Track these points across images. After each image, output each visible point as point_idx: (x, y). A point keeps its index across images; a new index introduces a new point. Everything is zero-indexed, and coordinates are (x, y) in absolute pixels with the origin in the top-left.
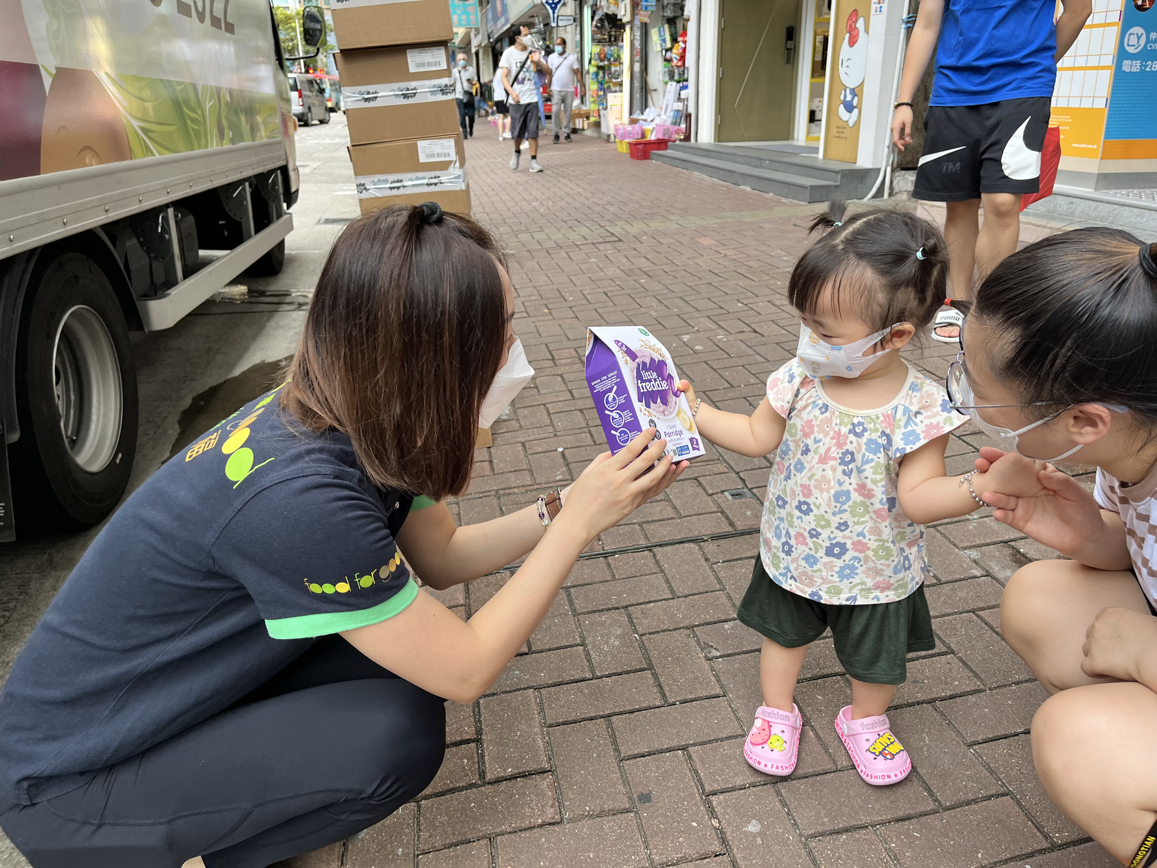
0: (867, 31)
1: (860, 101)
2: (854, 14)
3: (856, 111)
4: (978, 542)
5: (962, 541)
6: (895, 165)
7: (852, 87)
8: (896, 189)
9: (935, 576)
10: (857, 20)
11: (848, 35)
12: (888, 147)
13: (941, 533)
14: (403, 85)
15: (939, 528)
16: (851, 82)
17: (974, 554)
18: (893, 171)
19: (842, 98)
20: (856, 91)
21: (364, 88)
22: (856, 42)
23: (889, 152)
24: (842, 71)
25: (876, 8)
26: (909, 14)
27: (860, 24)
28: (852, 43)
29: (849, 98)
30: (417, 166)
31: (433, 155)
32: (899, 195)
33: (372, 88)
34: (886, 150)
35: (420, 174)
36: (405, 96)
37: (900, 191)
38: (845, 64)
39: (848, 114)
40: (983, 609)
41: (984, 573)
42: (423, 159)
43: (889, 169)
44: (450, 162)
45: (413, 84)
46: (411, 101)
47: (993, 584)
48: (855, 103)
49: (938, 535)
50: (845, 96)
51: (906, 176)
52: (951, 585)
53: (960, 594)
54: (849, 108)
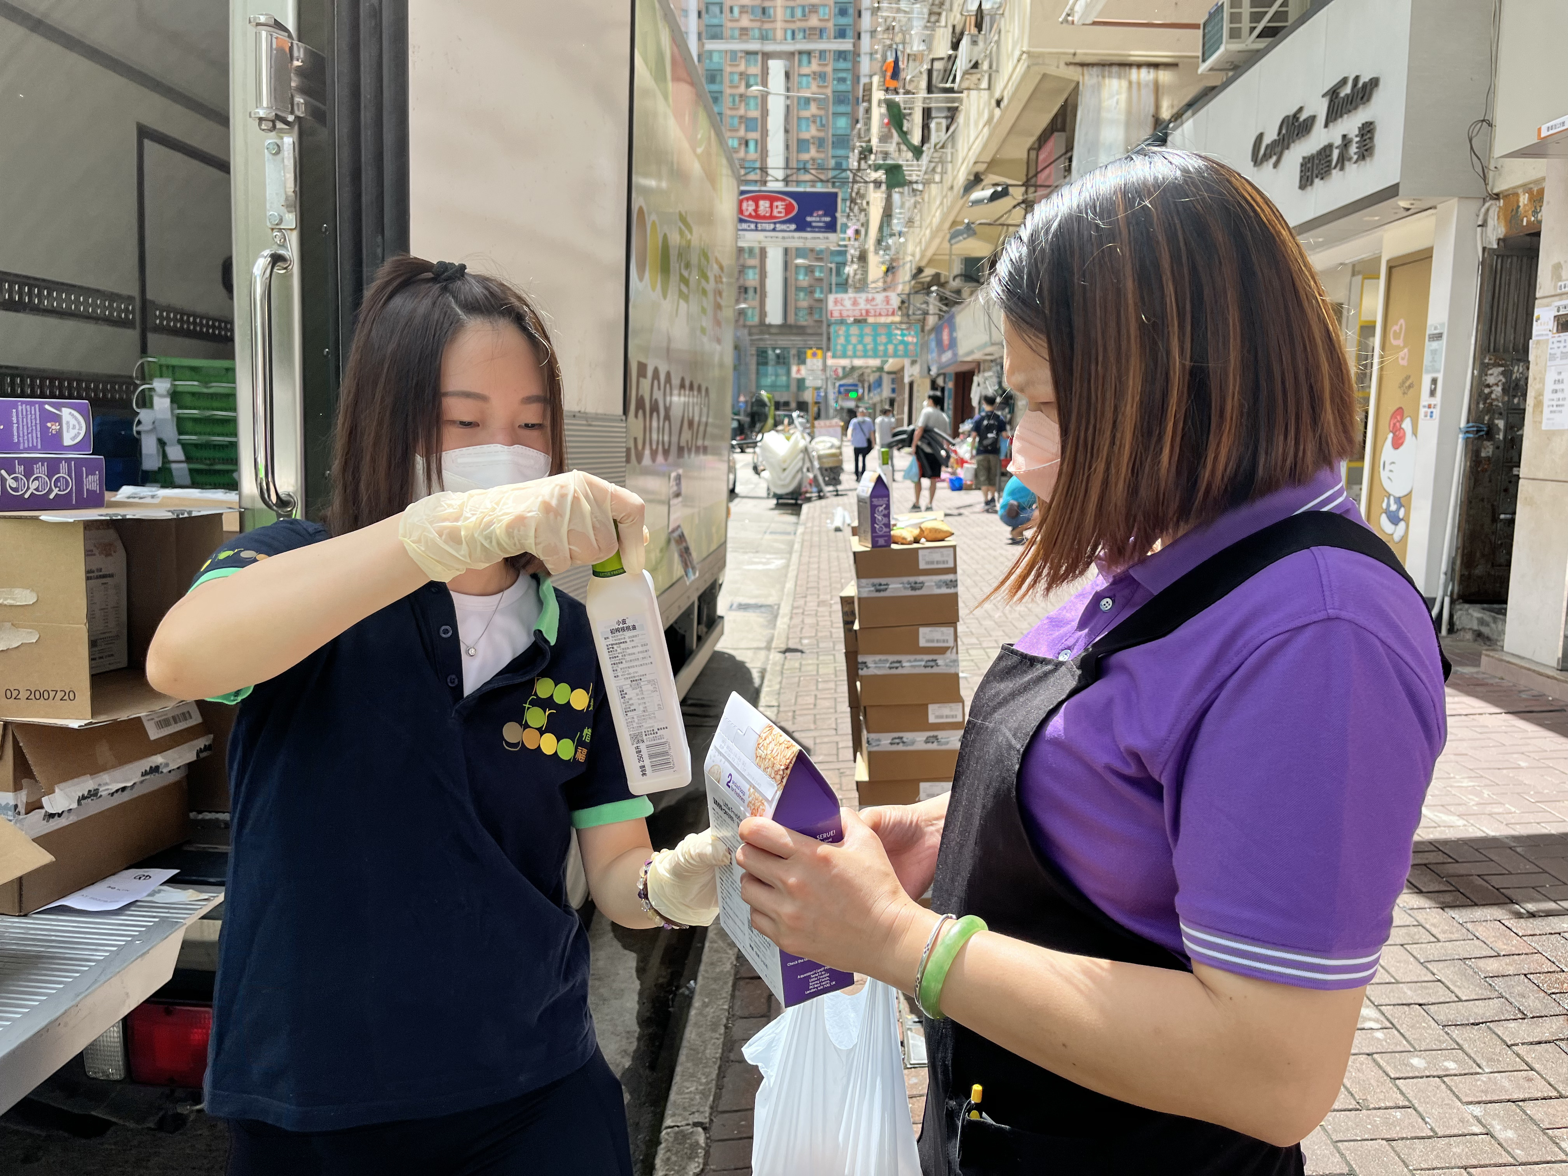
0: (1415, 433)
1: (1407, 513)
2: (1399, 414)
3: (1402, 525)
4: (1484, 1098)
5: (1466, 1095)
6: (1455, 596)
7: (1397, 495)
8: (1458, 624)
9: (1432, 1129)
10: (1402, 420)
11: (1391, 435)
12: (1446, 574)
13: (1447, 1086)
14: (912, 579)
15: (1445, 1079)
16: (1397, 489)
17: (1477, 1110)
18: (1452, 602)
19: (1384, 506)
20: (1402, 500)
21: (877, 581)
22: (1402, 444)
23: (1446, 580)
24: (1384, 475)
25: (1426, 413)
26: (1468, 422)
27: (1407, 425)
28: (1397, 443)
29: (1393, 507)
30: (915, 649)
31: (932, 641)
32: (1462, 633)
33: (883, 581)
34: (1442, 577)
35: (919, 657)
36: (913, 589)
37: (1463, 629)
38: (1388, 467)
39: (1393, 527)
40: (1475, 1167)
41: (1484, 1131)
42: (922, 643)
43: (1447, 600)
44: (948, 648)
45: (921, 579)
46: (918, 593)
47: (1490, 1143)
48: (1402, 513)
49: (1443, 1086)
50: (1389, 505)
51: (1470, 611)
52: (1447, 1140)
53: (1454, 1150)
54: (1394, 519)
